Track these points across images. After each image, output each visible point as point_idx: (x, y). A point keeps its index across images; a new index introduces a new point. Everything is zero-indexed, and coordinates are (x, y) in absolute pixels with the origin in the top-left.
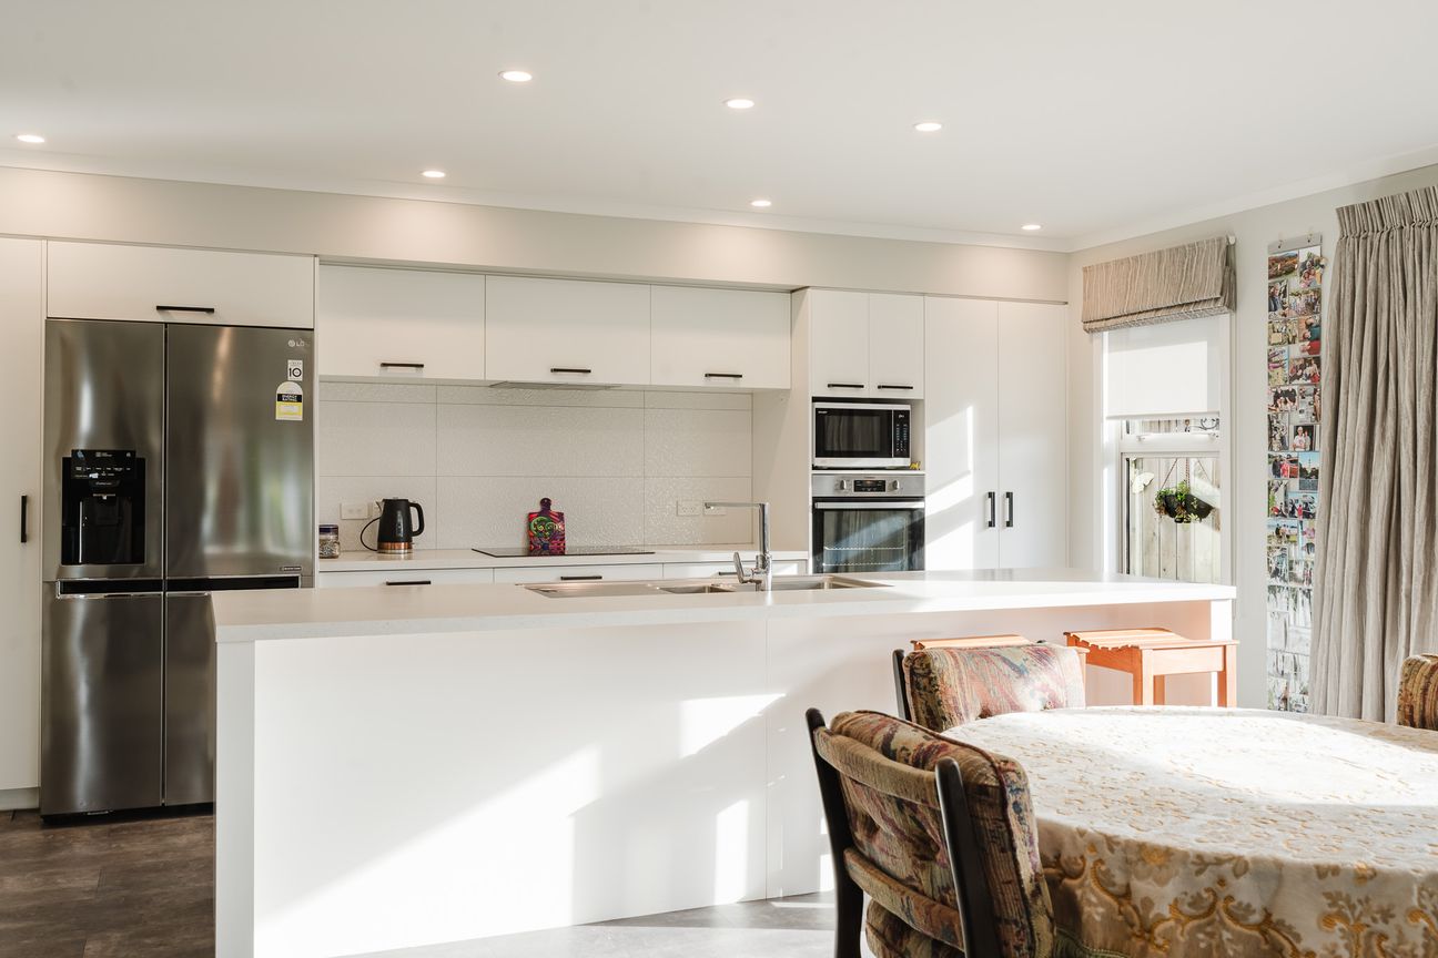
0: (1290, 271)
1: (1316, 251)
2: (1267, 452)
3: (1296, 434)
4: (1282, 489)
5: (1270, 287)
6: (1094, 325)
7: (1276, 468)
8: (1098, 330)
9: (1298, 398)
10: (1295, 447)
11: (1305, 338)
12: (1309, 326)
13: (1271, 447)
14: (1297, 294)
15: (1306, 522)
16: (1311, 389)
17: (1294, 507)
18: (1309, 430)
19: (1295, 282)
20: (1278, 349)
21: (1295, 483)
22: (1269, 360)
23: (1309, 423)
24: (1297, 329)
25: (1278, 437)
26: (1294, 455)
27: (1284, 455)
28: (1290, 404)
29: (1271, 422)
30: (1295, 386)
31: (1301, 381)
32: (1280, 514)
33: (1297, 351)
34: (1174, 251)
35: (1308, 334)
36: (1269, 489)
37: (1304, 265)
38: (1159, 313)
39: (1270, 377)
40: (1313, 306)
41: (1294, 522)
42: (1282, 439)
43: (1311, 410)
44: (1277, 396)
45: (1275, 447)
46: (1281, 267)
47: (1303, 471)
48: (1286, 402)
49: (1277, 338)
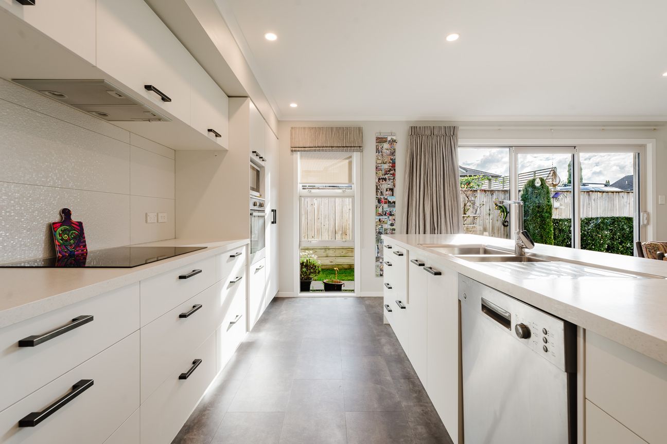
0: (386, 142)
1: (394, 138)
2: (375, 196)
3: (387, 191)
4: (381, 207)
5: (377, 146)
6: (294, 149)
7: (379, 201)
8: (295, 151)
9: (387, 180)
10: (386, 195)
11: (390, 163)
12: (391, 159)
13: (377, 195)
14: (387, 149)
15: (391, 217)
16: (392, 178)
17: (386, 213)
18: (392, 190)
19: (386, 146)
20: (379, 165)
21: (386, 206)
22: (376, 168)
23: (391, 187)
24: (387, 159)
25: (380, 192)
26: (386, 197)
27: (382, 197)
28: (384, 182)
29: (377, 187)
30: (386, 176)
31: (388, 175)
32: (380, 215)
33: (386, 166)
34: (338, 129)
35: (391, 162)
36: (376, 208)
37: (390, 141)
38: (333, 148)
39: (377, 173)
40: (393, 153)
41: (386, 217)
42: (381, 192)
43: (392, 184)
44: (379, 179)
45: (379, 194)
46: (380, 140)
47: (389, 202)
48: (383, 181)
49: (379, 162)
